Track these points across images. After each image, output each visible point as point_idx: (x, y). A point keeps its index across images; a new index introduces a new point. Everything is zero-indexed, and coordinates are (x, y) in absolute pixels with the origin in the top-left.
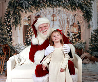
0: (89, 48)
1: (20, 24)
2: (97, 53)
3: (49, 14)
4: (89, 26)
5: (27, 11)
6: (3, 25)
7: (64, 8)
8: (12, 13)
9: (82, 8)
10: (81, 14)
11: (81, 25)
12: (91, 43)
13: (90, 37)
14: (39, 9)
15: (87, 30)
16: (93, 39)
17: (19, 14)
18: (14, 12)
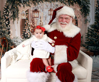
0: (86, 43)
1: (18, 18)
2: (93, 47)
3: (46, 9)
4: (86, 21)
5: (25, 5)
6: (2, 18)
7: (62, 3)
8: (10, 7)
9: (80, 3)
10: (78, 9)
11: (79, 20)
12: (87, 38)
13: (87, 31)
14: (37, 4)
15: (84, 24)
16: (90, 33)
17: (17, 8)
18: (13, 6)
